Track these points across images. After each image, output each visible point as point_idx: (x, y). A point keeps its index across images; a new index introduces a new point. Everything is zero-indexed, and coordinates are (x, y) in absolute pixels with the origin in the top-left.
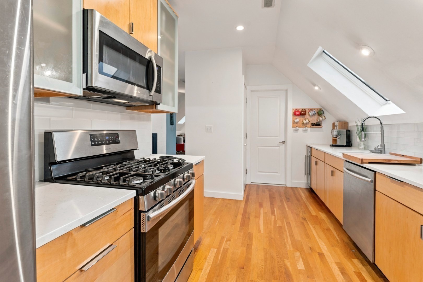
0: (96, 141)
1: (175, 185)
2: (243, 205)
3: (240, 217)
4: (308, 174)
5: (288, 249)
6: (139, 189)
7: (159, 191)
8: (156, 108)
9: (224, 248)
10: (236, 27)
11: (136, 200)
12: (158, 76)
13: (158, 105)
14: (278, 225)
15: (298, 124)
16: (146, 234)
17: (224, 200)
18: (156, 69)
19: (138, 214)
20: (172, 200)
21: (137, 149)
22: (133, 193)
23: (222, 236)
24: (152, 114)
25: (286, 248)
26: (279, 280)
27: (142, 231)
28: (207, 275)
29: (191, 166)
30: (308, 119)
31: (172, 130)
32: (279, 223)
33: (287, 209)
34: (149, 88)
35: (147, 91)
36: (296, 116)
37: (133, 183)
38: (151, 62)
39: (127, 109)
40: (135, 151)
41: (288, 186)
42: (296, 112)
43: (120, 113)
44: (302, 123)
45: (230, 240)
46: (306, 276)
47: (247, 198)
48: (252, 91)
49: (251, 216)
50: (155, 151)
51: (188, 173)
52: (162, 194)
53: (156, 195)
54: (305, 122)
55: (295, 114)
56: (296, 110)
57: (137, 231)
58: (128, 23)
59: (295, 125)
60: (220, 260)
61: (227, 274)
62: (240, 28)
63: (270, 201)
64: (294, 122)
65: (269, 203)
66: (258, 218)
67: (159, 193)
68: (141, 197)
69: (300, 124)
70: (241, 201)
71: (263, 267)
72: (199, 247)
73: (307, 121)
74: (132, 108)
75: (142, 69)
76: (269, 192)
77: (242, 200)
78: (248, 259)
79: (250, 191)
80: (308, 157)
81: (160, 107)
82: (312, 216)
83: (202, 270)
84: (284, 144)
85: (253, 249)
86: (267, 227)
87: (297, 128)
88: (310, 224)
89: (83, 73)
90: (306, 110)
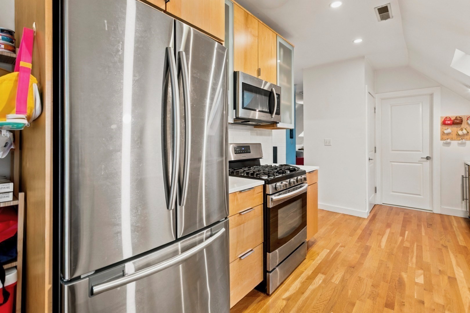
0: (237, 151)
1: (290, 183)
2: (366, 223)
3: (359, 232)
4: (466, 199)
5: (410, 266)
6: (266, 180)
7: (278, 184)
8: (276, 126)
9: (337, 251)
10: (353, 41)
11: (264, 187)
12: (277, 102)
13: (278, 124)
14: (404, 246)
15: (450, 136)
16: (270, 209)
17: (344, 215)
18: (276, 96)
19: (265, 196)
20: (288, 192)
21: (262, 158)
22: (263, 182)
23: (337, 243)
24: (273, 130)
25: (407, 265)
26: (390, 283)
27: (268, 207)
28: (318, 264)
29: (304, 172)
30: (465, 129)
31: (292, 143)
32: (407, 244)
33: (423, 234)
34: (271, 112)
35: (269, 115)
36: (446, 126)
37: (263, 177)
38: (272, 93)
39: (255, 128)
40: (260, 159)
41: (434, 212)
42: (446, 120)
43: (250, 131)
44: (457, 135)
45: (344, 247)
46: (423, 288)
47: (373, 218)
48: (382, 99)
49: (373, 233)
50: (275, 161)
51: (301, 177)
52: (280, 186)
53: (277, 186)
54: (460, 133)
55: (444, 123)
56: (446, 118)
57: (265, 207)
58: (257, 69)
59: (445, 137)
60: (331, 258)
61: (337, 268)
62: (358, 41)
63: (402, 223)
64: (443, 134)
65: (401, 226)
66: (381, 236)
67: (278, 185)
68: (267, 185)
69: (454, 136)
70: (364, 219)
71: (375, 272)
72: (313, 245)
73: (465, 132)
74: (258, 126)
75: (266, 99)
76: (404, 215)
77: (366, 217)
78: (360, 263)
79: (378, 212)
80: (466, 177)
81: (279, 125)
82: (459, 246)
83: (314, 260)
84: (429, 161)
85: (367, 257)
86: (390, 245)
87: (449, 141)
88: (450, 252)
89: (234, 109)
90: (463, 118)
